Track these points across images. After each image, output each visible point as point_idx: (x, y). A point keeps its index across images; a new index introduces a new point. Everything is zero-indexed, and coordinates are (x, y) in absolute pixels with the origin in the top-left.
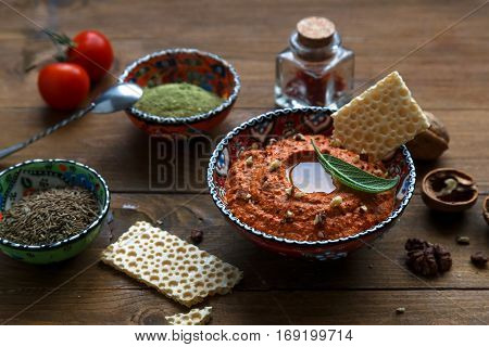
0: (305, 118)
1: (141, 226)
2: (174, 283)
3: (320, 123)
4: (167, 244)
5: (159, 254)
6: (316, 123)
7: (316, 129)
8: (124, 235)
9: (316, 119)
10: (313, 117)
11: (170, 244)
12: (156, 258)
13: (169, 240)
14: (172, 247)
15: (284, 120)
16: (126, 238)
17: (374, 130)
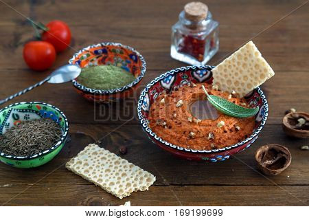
0: (194, 73)
1: (93, 147)
2: (112, 184)
3: (204, 75)
4: (108, 159)
5: (103, 165)
6: (201, 75)
7: (201, 80)
8: (82, 152)
9: (201, 73)
10: (199, 72)
11: (110, 158)
12: (101, 167)
13: (110, 156)
14: (111, 161)
15: (181, 75)
16: (82, 154)
17: (240, 79)
